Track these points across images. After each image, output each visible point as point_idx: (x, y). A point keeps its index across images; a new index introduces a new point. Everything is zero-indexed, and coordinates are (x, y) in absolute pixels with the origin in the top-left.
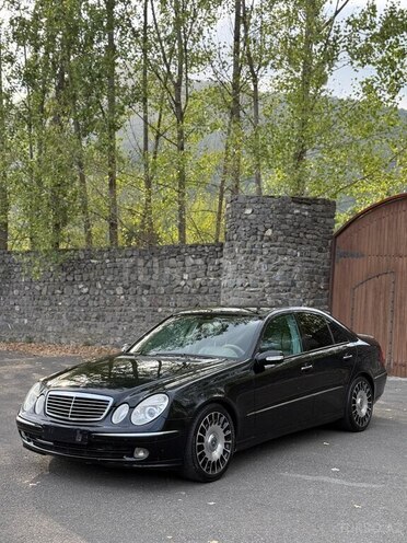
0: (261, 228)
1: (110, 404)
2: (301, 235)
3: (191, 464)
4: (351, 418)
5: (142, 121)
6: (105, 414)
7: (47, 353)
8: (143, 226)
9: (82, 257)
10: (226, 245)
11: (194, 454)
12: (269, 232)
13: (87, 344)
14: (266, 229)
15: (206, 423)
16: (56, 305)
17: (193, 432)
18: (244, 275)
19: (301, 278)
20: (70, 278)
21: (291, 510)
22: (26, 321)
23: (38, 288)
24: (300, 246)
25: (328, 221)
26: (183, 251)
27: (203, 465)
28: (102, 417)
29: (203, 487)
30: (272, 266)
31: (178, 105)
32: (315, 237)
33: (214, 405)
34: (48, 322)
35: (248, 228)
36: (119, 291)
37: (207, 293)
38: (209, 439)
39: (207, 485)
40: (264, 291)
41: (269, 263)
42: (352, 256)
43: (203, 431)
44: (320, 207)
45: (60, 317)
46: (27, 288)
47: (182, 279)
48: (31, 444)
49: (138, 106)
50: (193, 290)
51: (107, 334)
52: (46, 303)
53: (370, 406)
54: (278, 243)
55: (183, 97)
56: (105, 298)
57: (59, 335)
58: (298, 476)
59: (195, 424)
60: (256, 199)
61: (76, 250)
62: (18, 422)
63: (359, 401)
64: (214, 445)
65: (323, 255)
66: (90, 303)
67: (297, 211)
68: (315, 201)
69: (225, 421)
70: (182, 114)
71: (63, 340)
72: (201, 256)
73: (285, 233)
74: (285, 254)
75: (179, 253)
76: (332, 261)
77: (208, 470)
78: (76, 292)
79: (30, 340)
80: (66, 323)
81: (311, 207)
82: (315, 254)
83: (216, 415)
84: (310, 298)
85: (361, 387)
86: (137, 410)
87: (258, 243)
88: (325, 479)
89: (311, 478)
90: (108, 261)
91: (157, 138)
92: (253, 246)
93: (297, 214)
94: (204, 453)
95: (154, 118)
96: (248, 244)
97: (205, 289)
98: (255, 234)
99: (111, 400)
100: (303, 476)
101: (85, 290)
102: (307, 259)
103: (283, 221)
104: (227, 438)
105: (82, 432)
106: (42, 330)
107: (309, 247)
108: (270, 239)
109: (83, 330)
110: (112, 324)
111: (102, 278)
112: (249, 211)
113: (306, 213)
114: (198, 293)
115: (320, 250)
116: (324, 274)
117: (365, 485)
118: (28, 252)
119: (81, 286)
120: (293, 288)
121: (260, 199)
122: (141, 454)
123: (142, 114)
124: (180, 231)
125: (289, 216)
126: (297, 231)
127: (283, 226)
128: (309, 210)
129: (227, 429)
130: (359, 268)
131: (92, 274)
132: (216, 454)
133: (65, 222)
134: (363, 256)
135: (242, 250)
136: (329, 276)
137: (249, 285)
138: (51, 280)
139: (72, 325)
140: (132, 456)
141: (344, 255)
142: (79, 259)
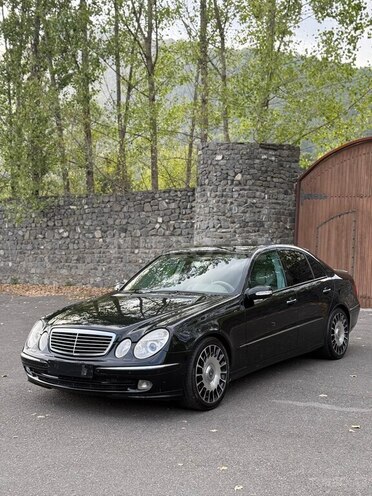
0: (231, 173)
1: (113, 340)
2: (269, 178)
3: (191, 394)
4: (330, 347)
5: (115, 74)
6: (108, 349)
7: (33, 293)
8: (118, 174)
9: (62, 203)
10: (199, 189)
11: (194, 385)
12: (239, 177)
13: (69, 284)
14: (236, 174)
15: (203, 355)
16: (39, 248)
17: (192, 364)
18: (215, 217)
19: (269, 218)
20: (51, 224)
21: (291, 435)
22: (10, 264)
23: (20, 233)
24: (268, 189)
25: (293, 165)
26: (157, 196)
27: (202, 394)
28: (106, 352)
29: (202, 415)
30: (242, 209)
31: (149, 58)
32: (281, 180)
33: (211, 339)
34: (31, 264)
35: (219, 174)
36: (98, 234)
37: (180, 235)
38: (207, 370)
39: (206, 413)
40: (235, 232)
41: (239, 205)
42: (316, 197)
43: (201, 363)
44: (286, 153)
45: (42, 260)
46: (10, 234)
47: (157, 222)
48: (36, 379)
49: (111, 60)
50: (167, 233)
51: (87, 275)
52: (29, 247)
53: (347, 335)
54: (247, 187)
55: (153, 50)
56: (84, 242)
57: (42, 276)
58: (290, 402)
59: (194, 357)
60: (226, 146)
61: (56, 197)
62: (23, 359)
63: (337, 331)
64: (211, 376)
65: (288, 197)
66: (71, 246)
67: (264, 157)
68: (280, 147)
69: (220, 353)
70: (153, 67)
71: (46, 281)
72: (174, 201)
73: (254, 177)
74: (254, 197)
75: (153, 198)
76: (297, 203)
77: (206, 399)
78: (57, 236)
79: (15, 282)
80: (49, 265)
81: (277, 153)
82: (281, 196)
83: (212, 348)
84: (277, 238)
85: (338, 318)
86: (139, 345)
87: (228, 187)
88: (316, 405)
89: (302, 404)
90: (86, 207)
91: (129, 90)
92: (224, 190)
93: (265, 159)
94: (202, 384)
95: (125, 71)
96: (220, 188)
97: (178, 231)
98: (226, 179)
99: (114, 336)
100: (295, 403)
101: (66, 234)
102: (274, 201)
103: (252, 166)
104: (222, 369)
105: (87, 366)
106: (26, 272)
107: (276, 190)
108: (240, 183)
109: (64, 272)
110: (91, 266)
111: (82, 223)
112: (219, 157)
113: (273, 158)
114: (172, 235)
115: (286, 193)
116: (290, 215)
117: (354, 409)
118: (11, 199)
119: (61, 231)
120: (261, 229)
121: (229, 146)
122: (144, 386)
123: (114, 67)
124: (153, 178)
125: (257, 161)
126: (265, 175)
127: (252, 171)
128: (275, 155)
129: (223, 360)
130: (323, 208)
131: (71, 220)
132: (214, 384)
133: (44, 171)
134: (326, 197)
135: (213, 194)
136: (294, 217)
137: (221, 227)
138: (33, 225)
139: (54, 267)
140: (136, 387)
141: (309, 197)
142: (59, 206)
